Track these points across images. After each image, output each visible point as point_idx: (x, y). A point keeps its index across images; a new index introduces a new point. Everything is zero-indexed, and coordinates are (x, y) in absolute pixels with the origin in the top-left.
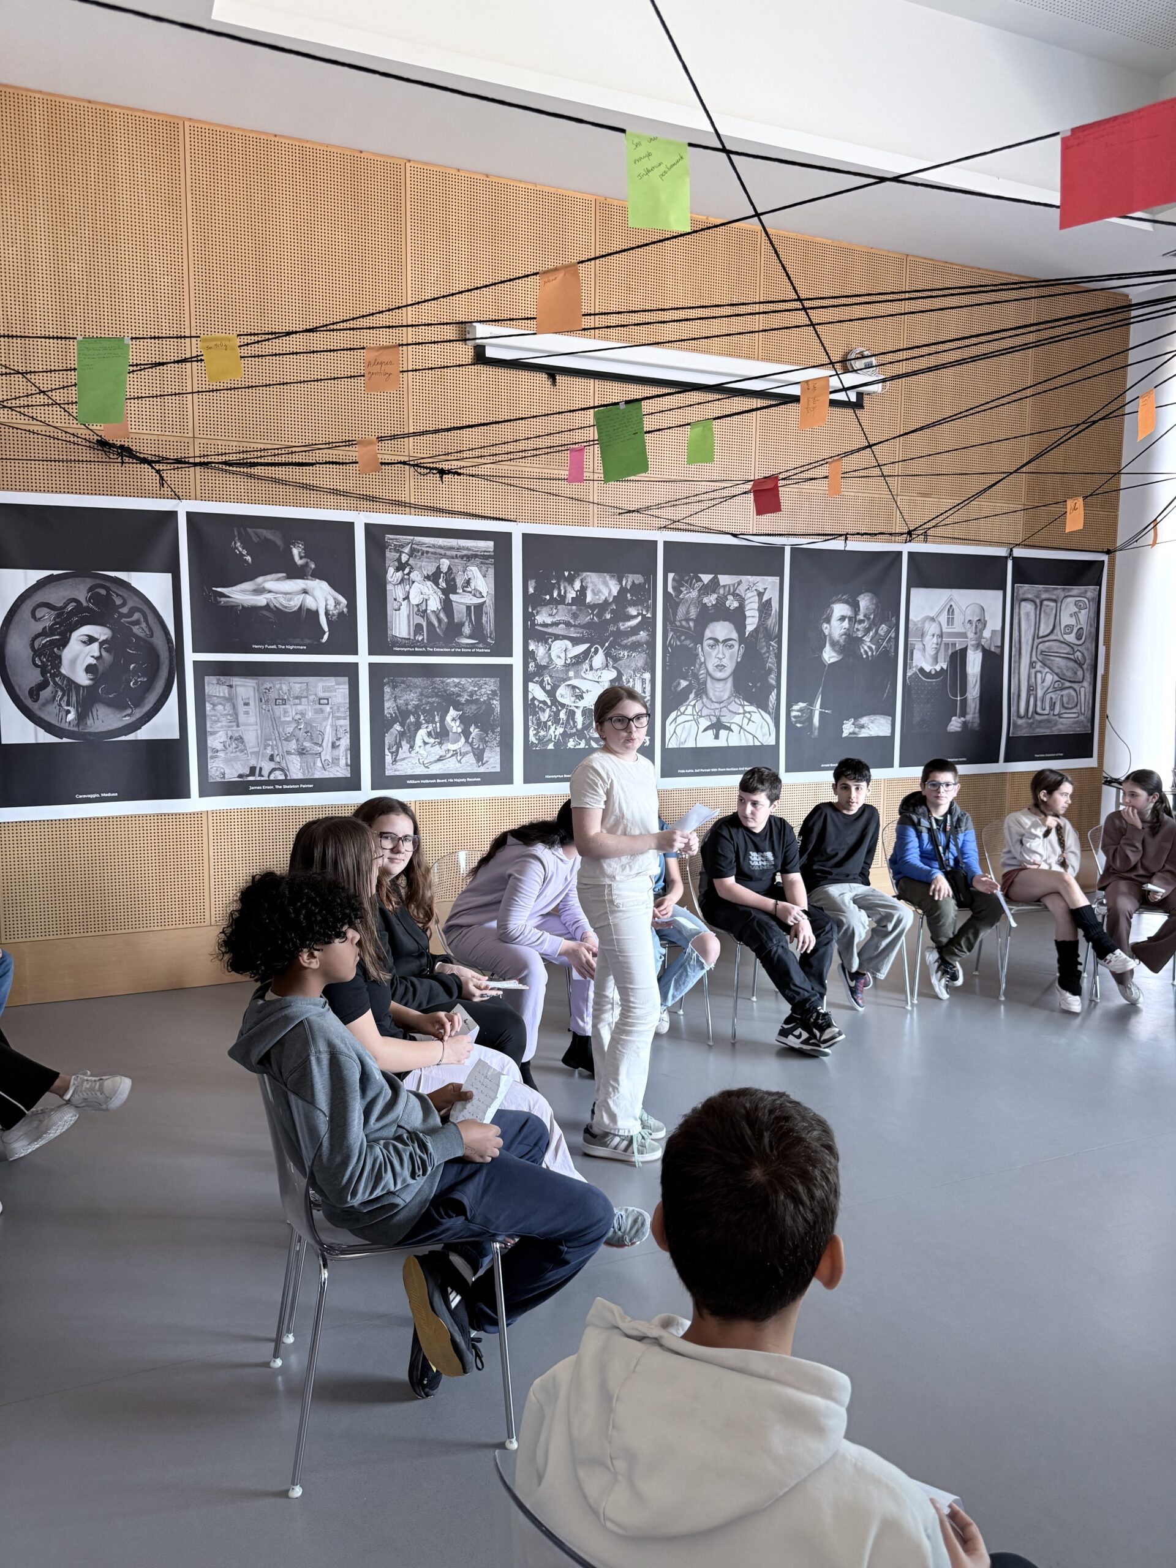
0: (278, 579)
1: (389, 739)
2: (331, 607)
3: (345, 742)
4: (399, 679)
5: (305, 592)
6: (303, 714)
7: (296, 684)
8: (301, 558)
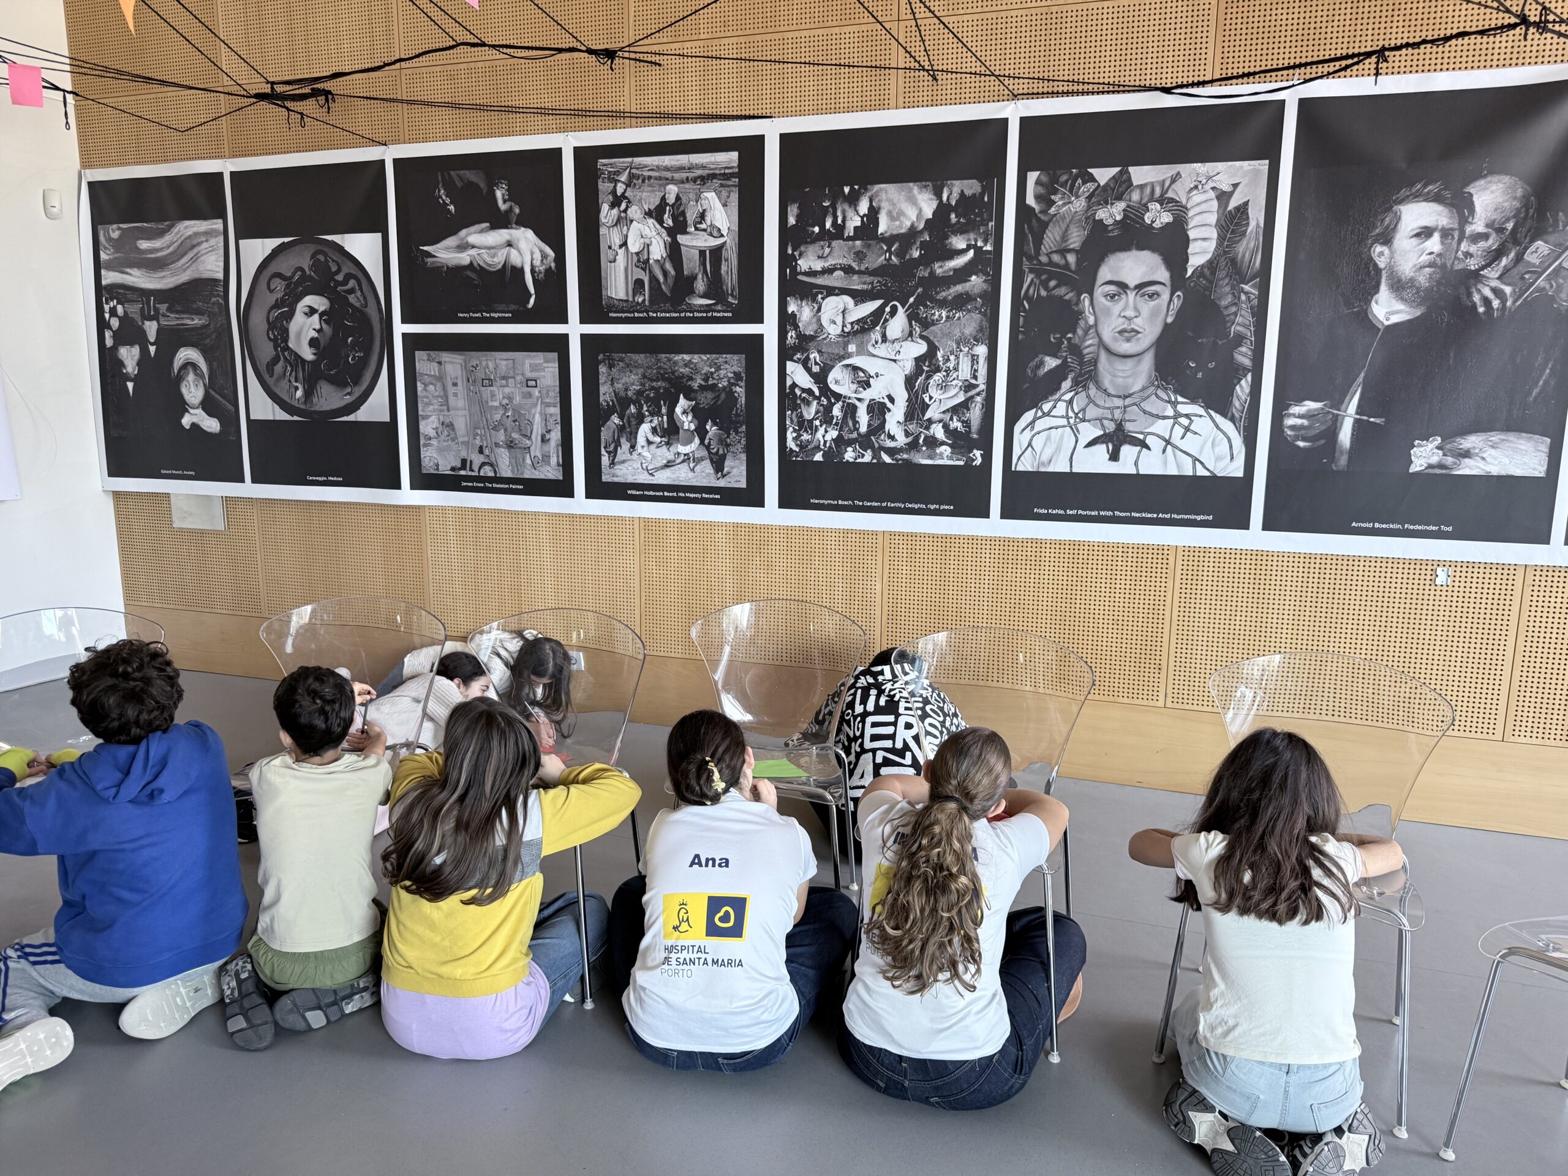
0: (481, 231)
1: (606, 434)
2: (537, 263)
3: (556, 436)
4: (616, 356)
5: (509, 244)
6: (510, 399)
7: (501, 361)
8: (505, 201)
